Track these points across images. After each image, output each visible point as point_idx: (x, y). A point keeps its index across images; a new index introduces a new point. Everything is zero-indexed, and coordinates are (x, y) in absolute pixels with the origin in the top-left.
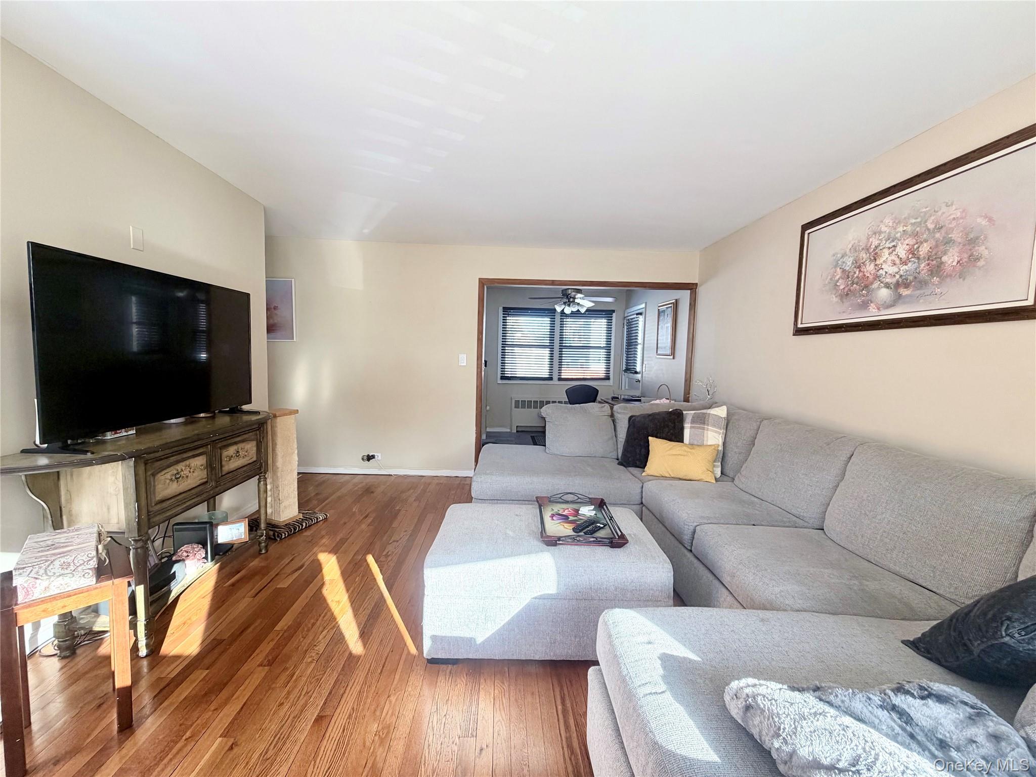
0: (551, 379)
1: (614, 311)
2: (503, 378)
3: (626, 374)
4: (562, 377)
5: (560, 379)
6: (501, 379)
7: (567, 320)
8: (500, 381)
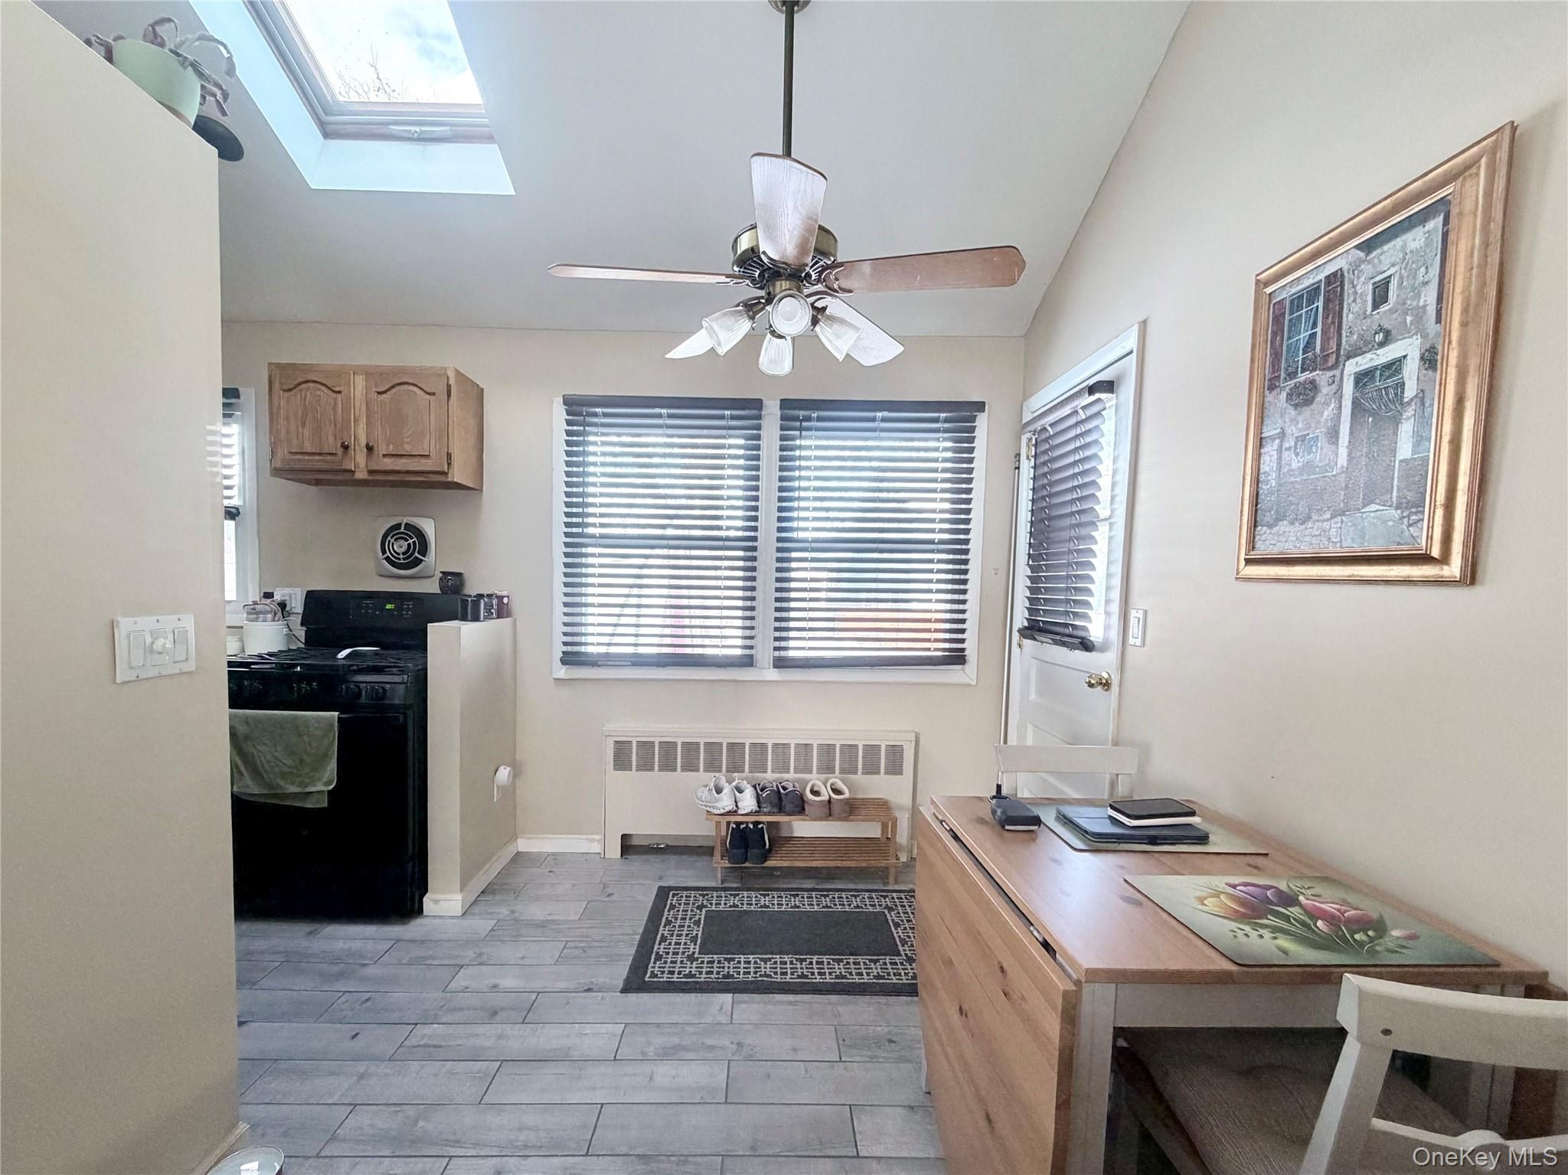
0: (748, 662)
1: (980, 406)
2: (571, 659)
3: (1027, 642)
4: (791, 654)
5: (780, 663)
6: (564, 662)
7: (803, 443)
8: (562, 672)
